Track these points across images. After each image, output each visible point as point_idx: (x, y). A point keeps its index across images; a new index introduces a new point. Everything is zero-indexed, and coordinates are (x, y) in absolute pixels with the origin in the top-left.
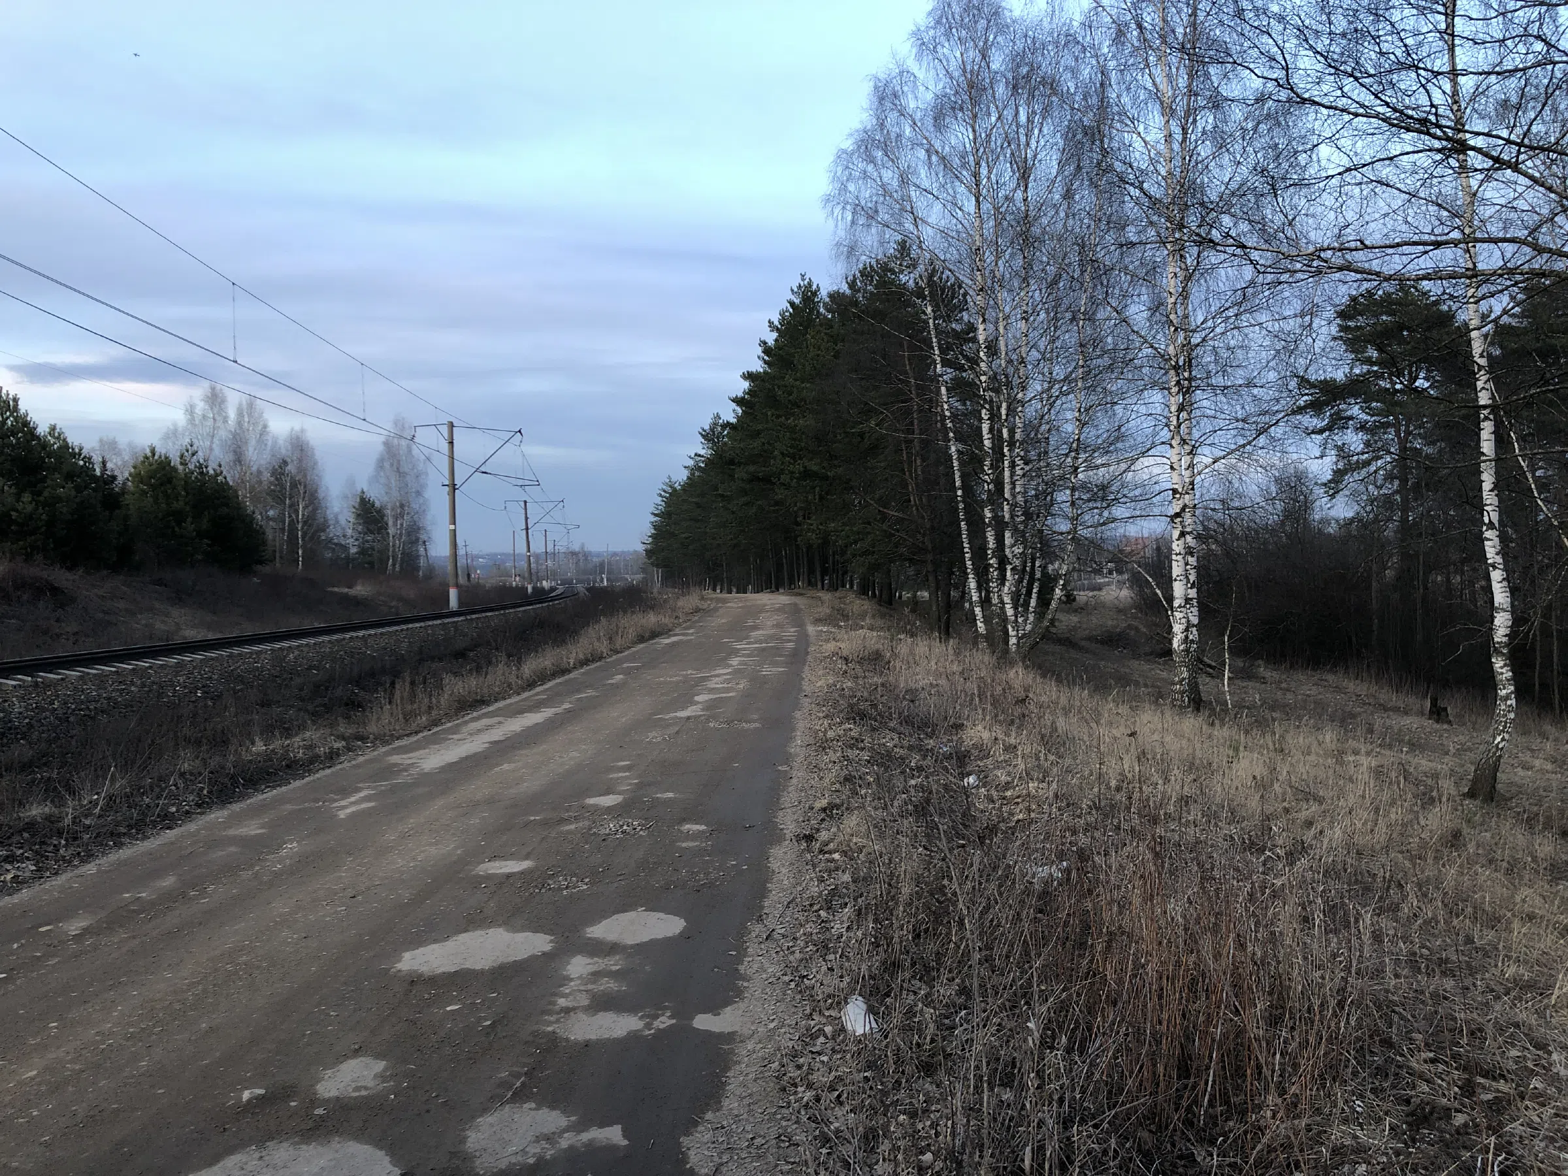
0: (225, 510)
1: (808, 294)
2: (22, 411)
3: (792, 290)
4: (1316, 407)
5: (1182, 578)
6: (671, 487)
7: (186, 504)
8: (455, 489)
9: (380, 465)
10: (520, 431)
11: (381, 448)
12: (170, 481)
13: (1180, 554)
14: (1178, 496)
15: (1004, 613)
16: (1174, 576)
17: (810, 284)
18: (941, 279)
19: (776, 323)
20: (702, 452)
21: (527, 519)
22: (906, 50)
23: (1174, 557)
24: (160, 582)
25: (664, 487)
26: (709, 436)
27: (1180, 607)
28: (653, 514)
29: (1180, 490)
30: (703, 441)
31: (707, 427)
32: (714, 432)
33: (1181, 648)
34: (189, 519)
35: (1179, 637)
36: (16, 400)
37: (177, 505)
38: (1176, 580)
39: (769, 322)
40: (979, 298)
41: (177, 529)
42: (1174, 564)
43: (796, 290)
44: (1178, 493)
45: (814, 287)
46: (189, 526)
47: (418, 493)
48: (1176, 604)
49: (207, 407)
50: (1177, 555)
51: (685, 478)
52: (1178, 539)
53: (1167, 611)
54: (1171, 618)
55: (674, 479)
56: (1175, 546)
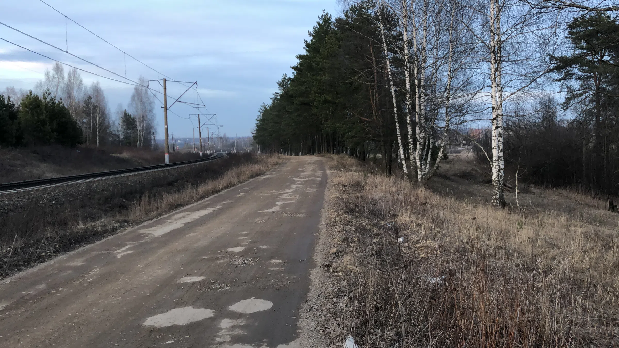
1: (326, 19)
4: (558, 69)
5: (496, 147)
6: (264, 107)
7: (46, 117)
8: (167, 109)
9: (133, 98)
10: (196, 83)
11: (133, 90)
12: (39, 106)
13: (496, 136)
15: (416, 164)
16: (493, 147)
17: (327, 14)
18: (387, 12)
19: (312, 32)
20: (279, 92)
21: (199, 122)
23: (493, 138)
24: (35, 152)
25: (262, 108)
26: (281, 84)
27: (496, 160)
28: (256, 120)
30: (279, 86)
31: (280, 80)
32: (284, 82)
33: (496, 179)
34: (48, 124)
35: (495, 174)
37: (42, 117)
38: (494, 148)
39: (309, 32)
40: (404, 20)
41: (42, 128)
42: (493, 141)
43: (320, 17)
44: (495, 109)
45: (329, 16)
46: (48, 127)
47: (151, 111)
48: (494, 159)
49: (55, 73)
50: (494, 137)
51: (271, 104)
52: (495, 130)
53: (490, 162)
54: (492, 165)
55: (266, 104)
56: (493, 133)
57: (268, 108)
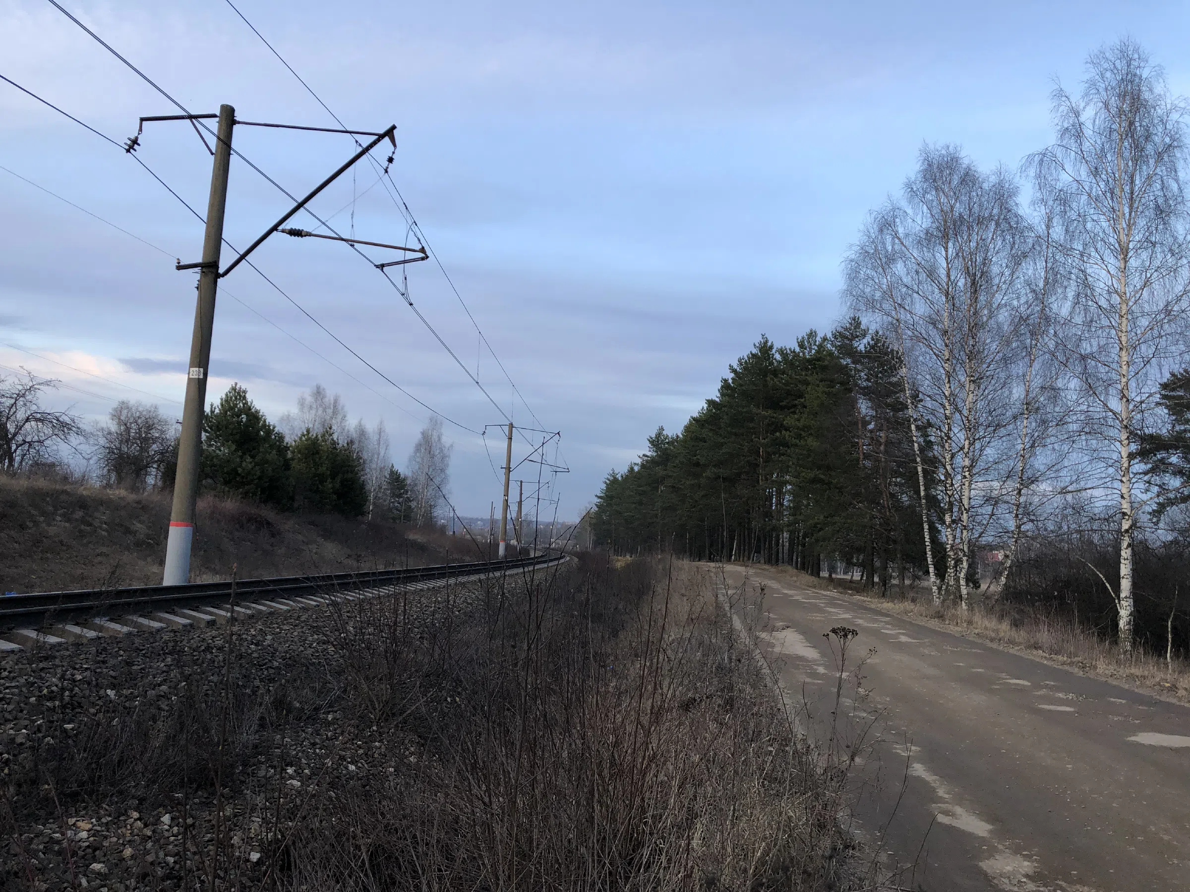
0: (350, 475)
1: (765, 349)
2: (249, 400)
3: (755, 345)
5: (1128, 577)
6: (613, 476)
7: (327, 469)
8: (510, 471)
9: (418, 448)
10: (558, 433)
11: (420, 436)
12: (318, 453)
13: (1127, 559)
14: (1127, 517)
15: (960, 591)
16: (1122, 574)
17: (767, 342)
18: (883, 345)
19: (735, 367)
20: (649, 454)
21: (521, 494)
22: (899, 195)
23: (1122, 561)
24: (312, 523)
25: (609, 477)
26: (657, 442)
27: (1126, 597)
28: (596, 496)
29: (1129, 513)
30: (650, 445)
31: (654, 436)
32: (658, 440)
33: (1126, 628)
34: (329, 480)
35: (1125, 620)
36: (245, 392)
37: (323, 469)
38: (1123, 578)
39: (730, 366)
40: (947, 365)
41: (320, 486)
42: (1122, 566)
43: (757, 345)
44: (1127, 515)
45: (769, 344)
46: (329, 485)
47: (442, 470)
48: (1122, 595)
49: (313, 400)
50: (1125, 559)
51: (626, 471)
52: (1127, 549)
53: (1115, 600)
54: (1118, 605)
55: (616, 472)
56: (1123, 553)
57: (619, 477)
